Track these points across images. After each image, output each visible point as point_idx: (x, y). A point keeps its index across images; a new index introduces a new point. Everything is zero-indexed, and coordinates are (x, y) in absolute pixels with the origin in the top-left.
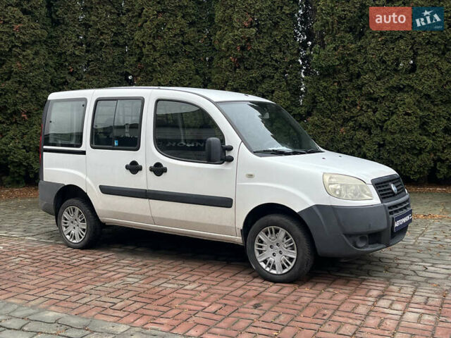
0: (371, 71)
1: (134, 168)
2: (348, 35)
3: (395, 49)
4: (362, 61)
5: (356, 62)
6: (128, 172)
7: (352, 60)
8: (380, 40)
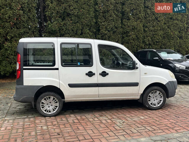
0: (68, 33)
1: (90, 74)
2: (60, 19)
3: (76, 26)
4: (65, 29)
5: (63, 29)
6: (87, 76)
7: (62, 29)
8: (71, 22)
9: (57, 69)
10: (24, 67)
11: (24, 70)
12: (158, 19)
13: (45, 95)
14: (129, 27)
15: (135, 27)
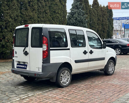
6: (84, 54)
9: (69, 49)
10: (51, 48)
11: (50, 51)
12: (46, 12)
13: (63, 70)
14: (27, 16)
15: (32, 17)
